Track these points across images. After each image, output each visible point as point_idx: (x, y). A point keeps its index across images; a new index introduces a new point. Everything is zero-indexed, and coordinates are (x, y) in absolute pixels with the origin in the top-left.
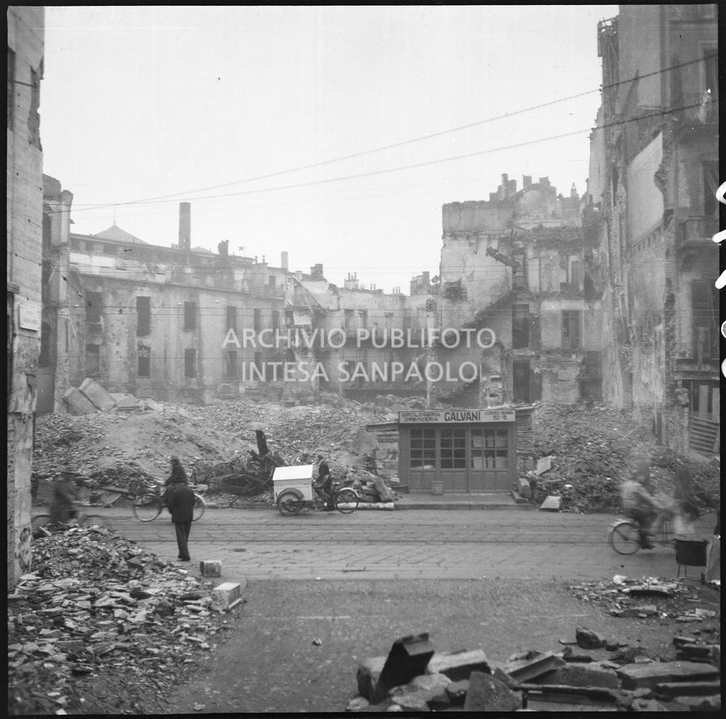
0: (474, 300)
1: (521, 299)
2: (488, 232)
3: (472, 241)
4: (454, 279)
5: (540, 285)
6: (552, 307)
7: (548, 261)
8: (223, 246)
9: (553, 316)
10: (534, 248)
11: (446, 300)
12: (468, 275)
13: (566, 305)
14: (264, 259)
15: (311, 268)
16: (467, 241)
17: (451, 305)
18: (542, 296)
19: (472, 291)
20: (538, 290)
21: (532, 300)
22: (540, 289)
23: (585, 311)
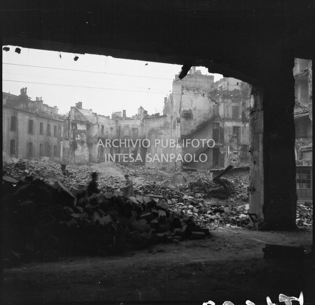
0: (196, 119)
1: (216, 120)
2: (203, 89)
3: (196, 92)
4: (188, 109)
5: (224, 114)
6: (229, 125)
7: (228, 104)
8: (23, 91)
9: (229, 128)
10: (222, 98)
11: (183, 119)
12: (193, 108)
13: (234, 124)
14: (41, 99)
15: (76, 104)
16: (194, 92)
17: (185, 121)
18: (225, 119)
19: (195, 115)
20: (223, 117)
21: (221, 121)
22: (224, 116)
23: (243, 127)
